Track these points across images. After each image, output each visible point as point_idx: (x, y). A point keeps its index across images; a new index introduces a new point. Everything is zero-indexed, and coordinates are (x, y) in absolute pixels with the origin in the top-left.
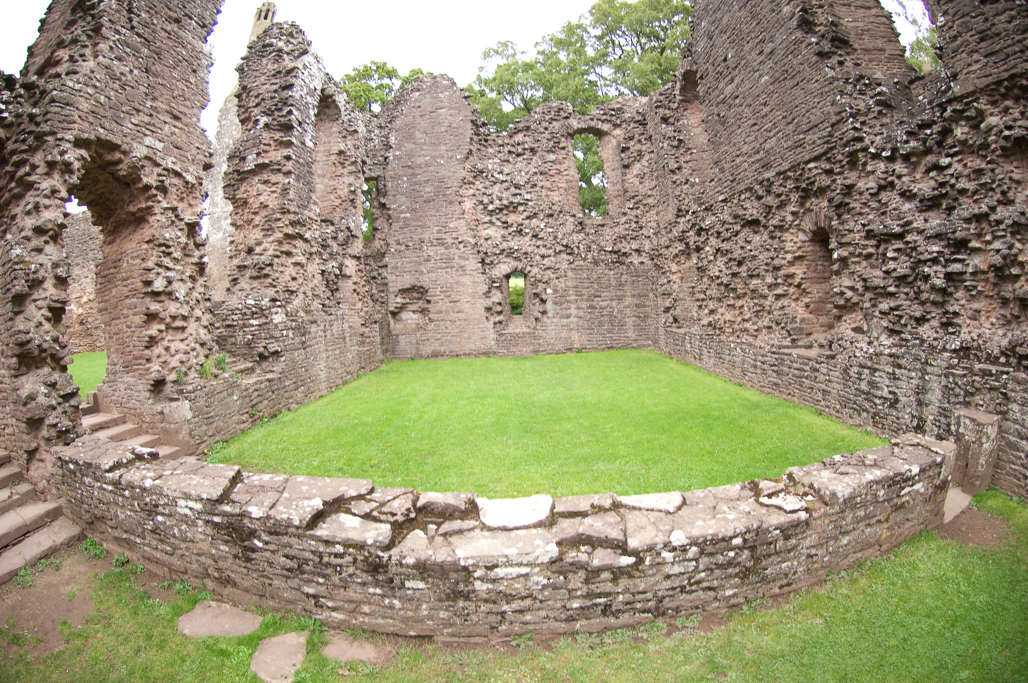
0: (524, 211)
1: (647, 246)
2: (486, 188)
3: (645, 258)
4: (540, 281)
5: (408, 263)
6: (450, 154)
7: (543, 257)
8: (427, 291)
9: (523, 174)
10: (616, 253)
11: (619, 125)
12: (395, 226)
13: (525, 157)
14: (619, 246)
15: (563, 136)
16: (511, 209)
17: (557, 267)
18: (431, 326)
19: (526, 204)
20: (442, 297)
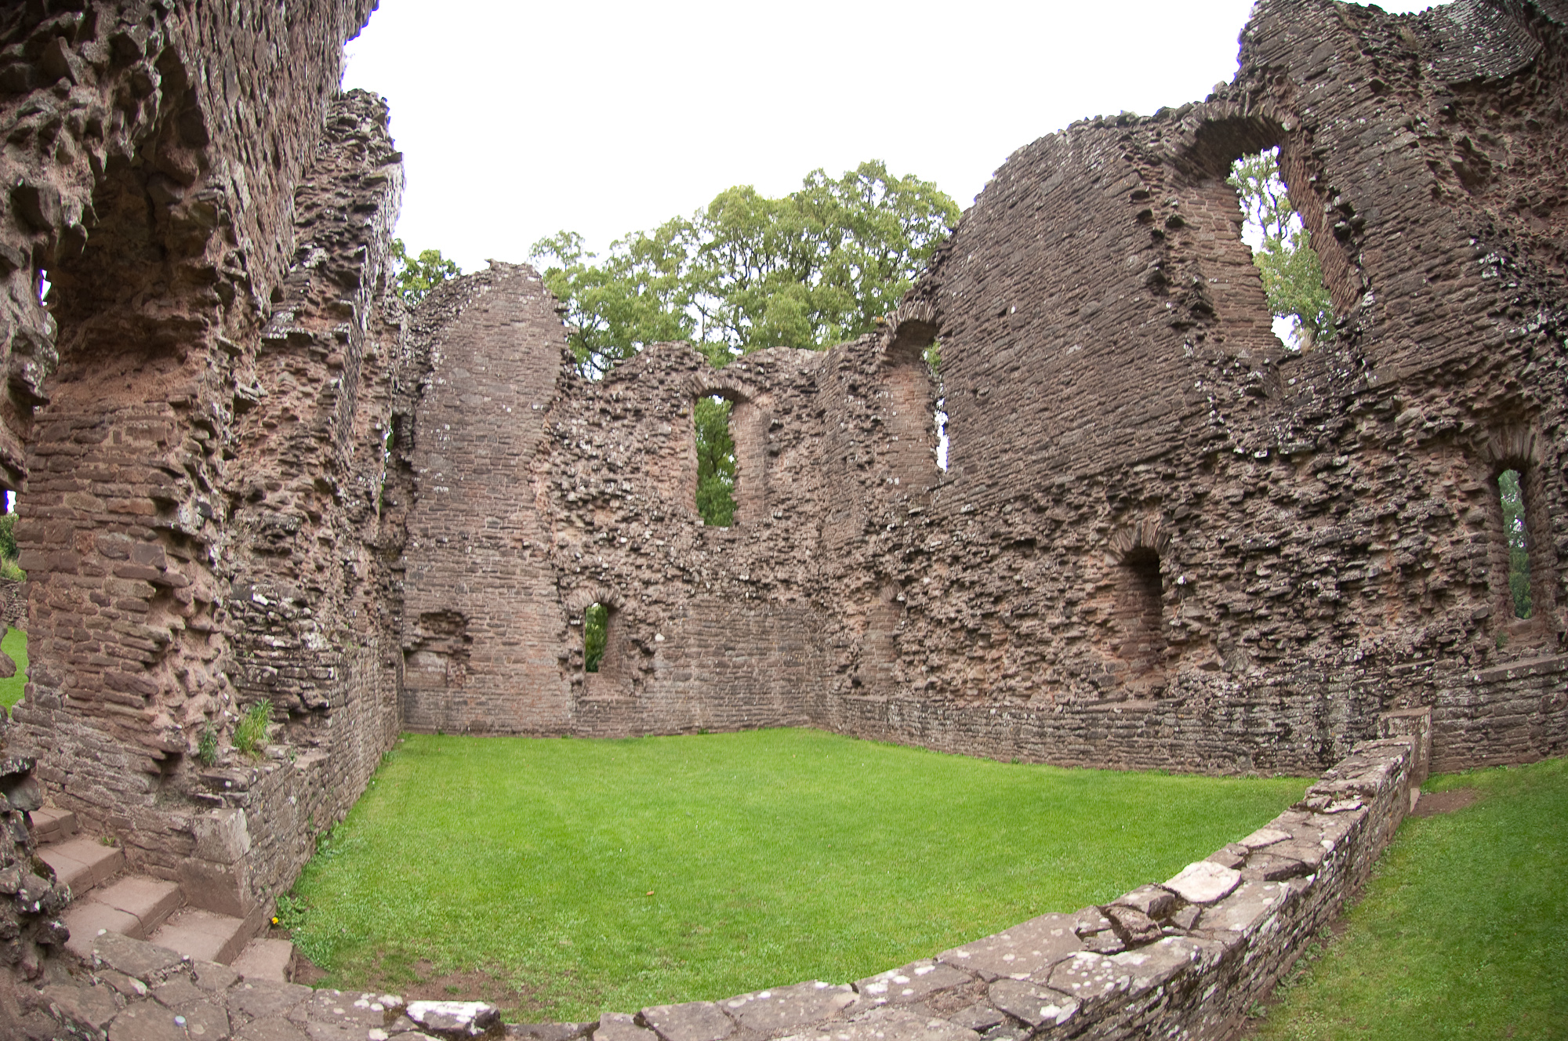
0: (619, 508)
1: (800, 575)
2: (567, 464)
3: (795, 593)
4: (642, 621)
5: (439, 570)
6: (523, 399)
7: (647, 583)
8: (466, 622)
9: (622, 448)
10: (753, 583)
11: (768, 390)
12: (423, 504)
13: (626, 422)
14: (759, 573)
15: (685, 396)
16: (599, 503)
17: (671, 600)
18: (471, 681)
19: (623, 498)
20: (491, 634)
